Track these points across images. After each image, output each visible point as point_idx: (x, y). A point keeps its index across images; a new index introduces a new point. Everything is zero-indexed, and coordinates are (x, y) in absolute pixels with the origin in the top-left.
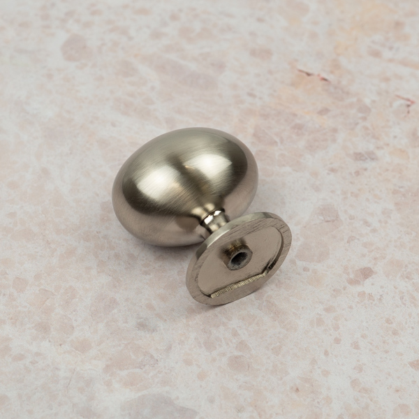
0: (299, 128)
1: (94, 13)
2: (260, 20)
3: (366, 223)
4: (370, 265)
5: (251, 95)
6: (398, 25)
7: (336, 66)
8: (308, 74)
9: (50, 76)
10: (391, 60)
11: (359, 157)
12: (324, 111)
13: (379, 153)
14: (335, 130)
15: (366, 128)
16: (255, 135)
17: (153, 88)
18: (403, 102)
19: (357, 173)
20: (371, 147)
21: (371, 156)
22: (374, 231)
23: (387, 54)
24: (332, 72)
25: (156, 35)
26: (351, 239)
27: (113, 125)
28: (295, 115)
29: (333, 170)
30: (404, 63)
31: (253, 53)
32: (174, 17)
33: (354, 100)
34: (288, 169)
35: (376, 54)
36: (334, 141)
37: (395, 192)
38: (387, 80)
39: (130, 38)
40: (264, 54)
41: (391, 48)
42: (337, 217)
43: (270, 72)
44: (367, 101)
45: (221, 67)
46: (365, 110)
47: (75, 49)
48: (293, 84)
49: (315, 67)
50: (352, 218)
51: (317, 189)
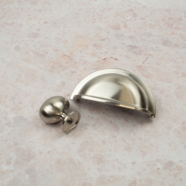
0: (61, 66)
1: (22, 41)
2: (58, 44)
3: (71, 85)
4: (70, 94)
5: (52, 59)
6: (87, 46)
7: (72, 54)
8: (65, 55)
9: (10, 53)
10: (84, 53)
11: (72, 72)
12: (67, 63)
13: (77, 72)
14: (68, 67)
15: (75, 66)
16: (51, 67)
17: (32, 57)
18: (84, 61)
19: (71, 75)
20: (75, 70)
21: (75, 72)
22: (72, 87)
23: (83, 52)
24: (71, 55)
25: (35, 46)
26: (67, 88)
27: (22, 64)
28: (61, 63)
29: (66, 74)
30: (87, 54)
31: (55, 50)
32: (39, 42)
33: (74, 61)
34: (57, 74)
35: (81, 52)
36: (68, 69)
37: (78, 79)
38: (82, 57)
39: (29, 46)
40: (57, 51)
41: (84, 51)
42: (65, 84)
43: (57, 54)
44: (77, 61)
45: (47, 53)
46: (76, 63)
47: (17, 48)
48: (62, 57)
49: (67, 54)
50: (68, 84)
51: (62, 78)
